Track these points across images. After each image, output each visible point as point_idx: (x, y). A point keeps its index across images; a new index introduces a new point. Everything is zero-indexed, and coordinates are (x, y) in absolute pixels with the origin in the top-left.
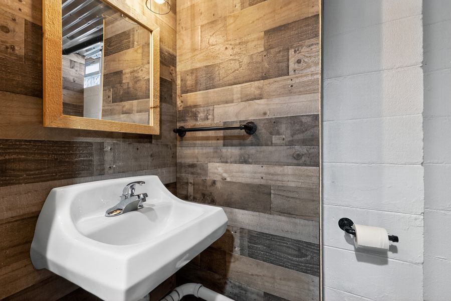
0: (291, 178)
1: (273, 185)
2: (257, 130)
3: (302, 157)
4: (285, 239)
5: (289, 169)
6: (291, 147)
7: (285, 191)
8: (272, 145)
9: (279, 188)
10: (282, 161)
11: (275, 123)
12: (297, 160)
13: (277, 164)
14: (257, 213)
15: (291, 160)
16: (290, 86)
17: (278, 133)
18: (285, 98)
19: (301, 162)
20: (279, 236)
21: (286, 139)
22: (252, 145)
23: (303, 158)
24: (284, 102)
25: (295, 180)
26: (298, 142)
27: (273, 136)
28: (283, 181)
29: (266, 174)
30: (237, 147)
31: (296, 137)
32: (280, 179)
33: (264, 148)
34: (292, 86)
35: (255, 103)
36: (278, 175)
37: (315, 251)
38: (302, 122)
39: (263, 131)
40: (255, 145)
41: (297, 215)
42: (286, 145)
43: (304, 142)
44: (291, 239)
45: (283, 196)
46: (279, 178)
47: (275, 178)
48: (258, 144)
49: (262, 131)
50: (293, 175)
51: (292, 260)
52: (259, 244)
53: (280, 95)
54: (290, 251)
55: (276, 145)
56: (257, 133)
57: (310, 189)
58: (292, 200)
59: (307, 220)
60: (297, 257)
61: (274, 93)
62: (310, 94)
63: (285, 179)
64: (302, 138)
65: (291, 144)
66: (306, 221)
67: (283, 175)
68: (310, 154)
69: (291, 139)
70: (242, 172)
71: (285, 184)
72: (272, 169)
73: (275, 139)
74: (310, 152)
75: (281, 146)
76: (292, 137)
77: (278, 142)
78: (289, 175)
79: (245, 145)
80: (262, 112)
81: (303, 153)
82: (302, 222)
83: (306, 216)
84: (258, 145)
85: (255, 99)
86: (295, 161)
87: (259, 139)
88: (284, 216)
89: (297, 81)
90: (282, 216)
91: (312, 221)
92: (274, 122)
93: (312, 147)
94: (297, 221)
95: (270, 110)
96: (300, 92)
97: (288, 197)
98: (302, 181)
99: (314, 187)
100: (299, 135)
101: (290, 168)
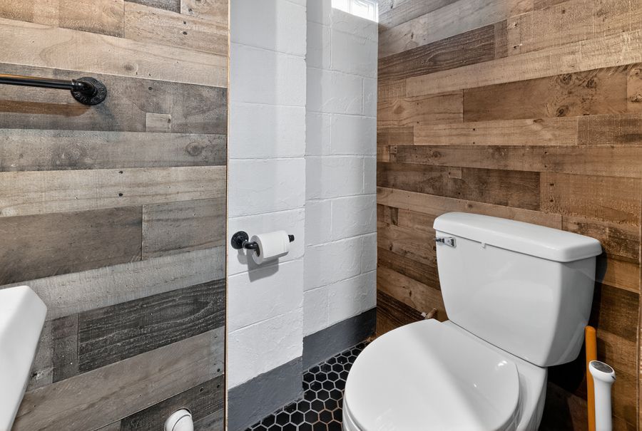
0: (182, 188)
1: (148, 205)
2: (108, 98)
3: (201, 152)
4: (172, 294)
5: (180, 173)
6: (183, 134)
7: (171, 211)
8: (144, 129)
9: (161, 209)
10: (165, 159)
11: (151, 91)
12: (195, 156)
13: (156, 164)
14: (108, 269)
15: (183, 157)
16: (181, 32)
17: (158, 109)
18: (174, 50)
19: (200, 159)
20: (158, 295)
21: (174, 122)
22: (93, 127)
23: (204, 153)
24: (170, 56)
25: (190, 190)
26: (195, 127)
27: (148, 114)
28: (166, 195)
29: (131, 185)
30: (45, 131)
31: (192, 119)
32: (161, 192)
33: (128, 135)
34: (185, 33)
35: (103, 40)
36: (158, 184)
37: (220, 291)
38: (202, 96)
39: (125, 101)
40: (101, 129)
41: (192, 246)
42: (174, 132)
43: (204, 128)
44: (183, 289)
45: (167, 220)
46: (161, 189)
47: (152, 190)
48: (111, 126)
49: (121, 100)
50: (187, 181)
51: (182, 324)
52: (112, 331)
53: (162, 41)
54: (180, 311)
55: (153, 131)
56: (107, 102)
57: (213, 199)
58: (184, 224)
59: (208, 248)
60: (191, 315)
61: (150, 35)
62: (215, 57)
63: (173, 189)
64: (202, 121)
65: (183, 129)
66: (207, 251)
67: (168, 183)
68: (214, 146)
69: (183, 121)
70: (63, 188)
71: (172, 198)
72: (144, 176)
73: (151, 119)
74: (213, 143)
75: (165, 132)
76: (186, 118)
77: (159, 125)
78: (178, 182)
79: (71, 127)
80: (122, 63)
81: (205, 146)
82: (201, 253)
83: (206, 243)
84: (111, 129)
85: (103, 32)
86: (190, 159)
87: (112, 117)
88: (170, 255)
89: (195, 28)
90: (166, 255)
91: (216, 247)
92: (150, 89)
93: (218, 135)
94: (193, 255)
95: (140, 62)
96: (199, 47)
97: (178, 220)
98: (202, 189)
99: (219, 196)
100: (197, 117)
101: (181, 171)
